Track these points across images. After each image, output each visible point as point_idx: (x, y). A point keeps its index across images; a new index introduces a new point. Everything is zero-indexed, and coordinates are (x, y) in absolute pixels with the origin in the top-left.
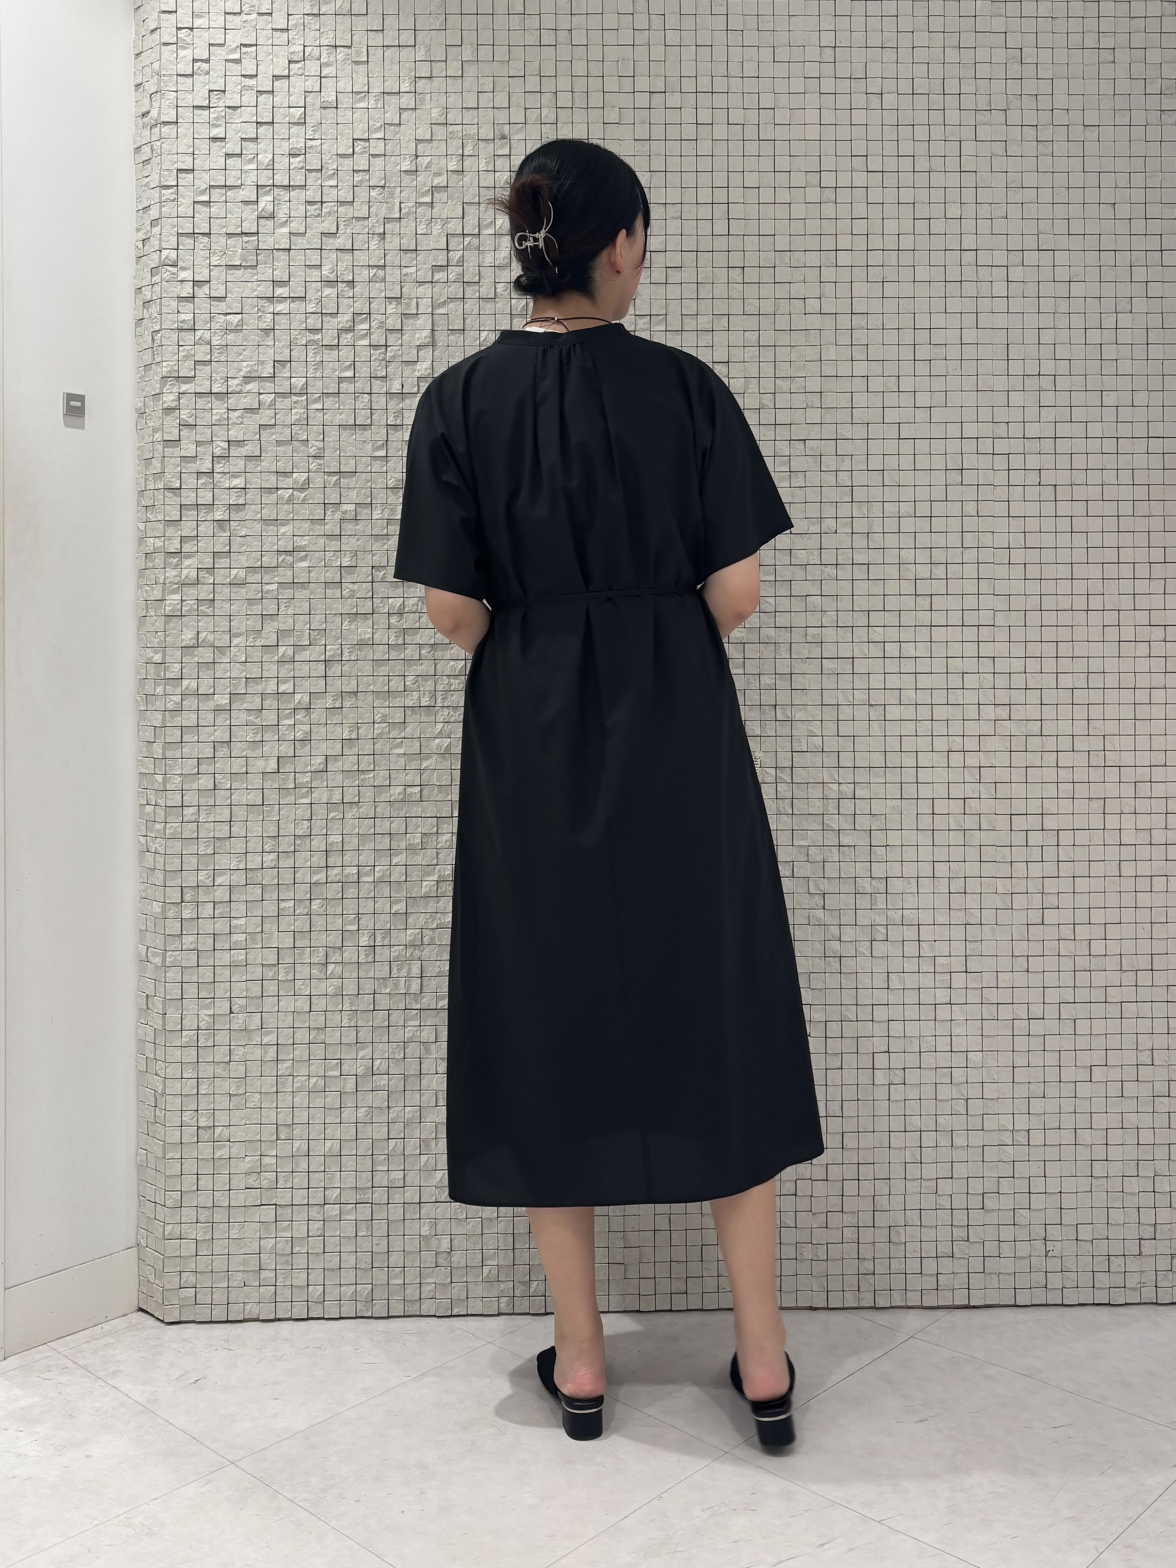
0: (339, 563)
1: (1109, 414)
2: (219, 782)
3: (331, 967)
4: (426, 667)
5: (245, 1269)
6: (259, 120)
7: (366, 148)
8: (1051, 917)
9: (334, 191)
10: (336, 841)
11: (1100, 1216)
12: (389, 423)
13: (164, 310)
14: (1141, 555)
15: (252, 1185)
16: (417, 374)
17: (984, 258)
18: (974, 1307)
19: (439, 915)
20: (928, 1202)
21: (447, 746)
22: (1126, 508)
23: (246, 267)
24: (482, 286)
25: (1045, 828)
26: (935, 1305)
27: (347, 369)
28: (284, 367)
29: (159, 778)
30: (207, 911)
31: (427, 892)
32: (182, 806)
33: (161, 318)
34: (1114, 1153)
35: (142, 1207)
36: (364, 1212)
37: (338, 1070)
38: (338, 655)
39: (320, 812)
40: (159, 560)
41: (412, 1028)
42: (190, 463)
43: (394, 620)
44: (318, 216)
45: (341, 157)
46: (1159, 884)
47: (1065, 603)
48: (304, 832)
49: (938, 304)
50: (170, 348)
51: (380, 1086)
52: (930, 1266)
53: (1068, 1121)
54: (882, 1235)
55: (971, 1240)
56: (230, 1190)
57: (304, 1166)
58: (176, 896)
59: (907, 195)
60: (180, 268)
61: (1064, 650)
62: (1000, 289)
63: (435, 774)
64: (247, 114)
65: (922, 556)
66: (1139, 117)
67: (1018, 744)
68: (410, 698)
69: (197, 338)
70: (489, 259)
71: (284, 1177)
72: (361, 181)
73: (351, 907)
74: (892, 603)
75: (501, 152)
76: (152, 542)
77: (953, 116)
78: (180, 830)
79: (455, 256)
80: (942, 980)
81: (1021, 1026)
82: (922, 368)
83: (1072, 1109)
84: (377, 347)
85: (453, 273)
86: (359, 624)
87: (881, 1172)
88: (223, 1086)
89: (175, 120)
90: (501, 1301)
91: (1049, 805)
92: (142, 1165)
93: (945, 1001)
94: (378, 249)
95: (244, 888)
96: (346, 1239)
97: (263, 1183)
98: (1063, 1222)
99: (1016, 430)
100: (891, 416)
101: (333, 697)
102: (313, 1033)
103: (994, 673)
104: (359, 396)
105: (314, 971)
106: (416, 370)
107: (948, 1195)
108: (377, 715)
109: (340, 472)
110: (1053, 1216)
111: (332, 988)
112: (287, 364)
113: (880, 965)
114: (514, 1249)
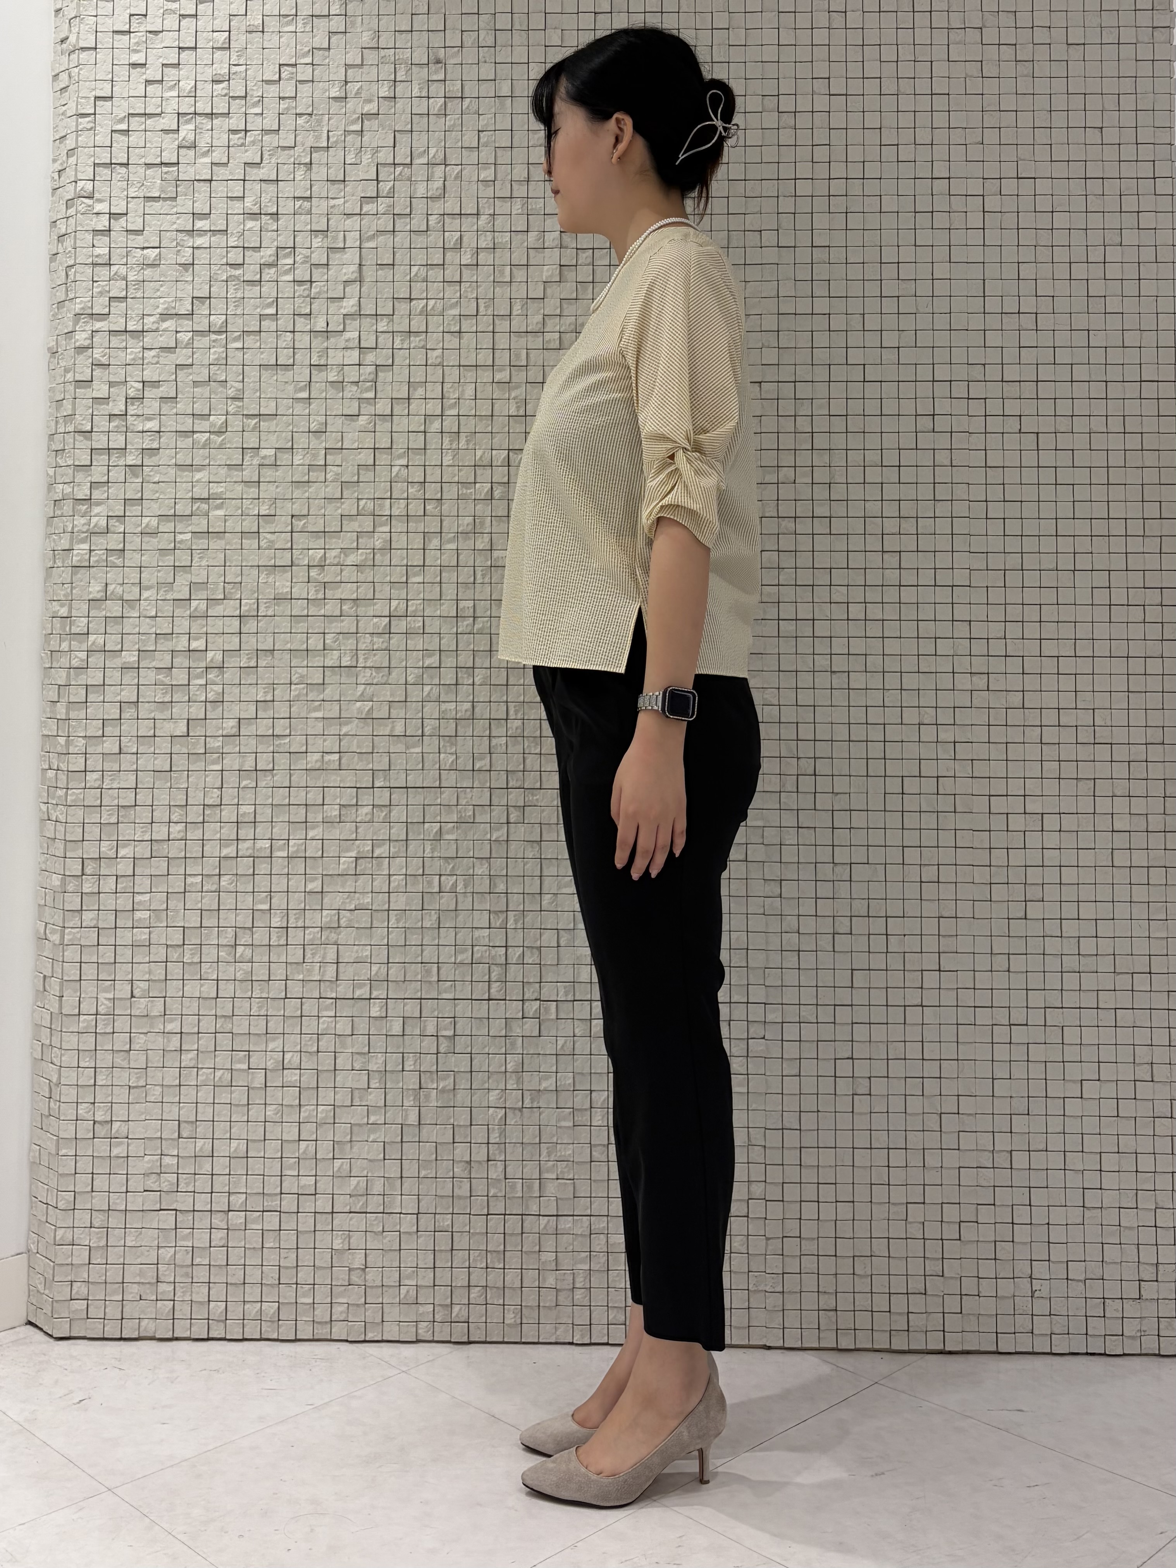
0: (256, 512)
1: (1097, 356)
2: (126, 746)
3: (240, 949)
4: (347, 625)
5: (142, 1281)
6: (181, 45)
7: (293, 73)
8: (1034, 911)
9: (259, 119)
10: (247, 811)
11: (1094, 1252)
12: (312, 363)
13: (79, 244)
14: (1134, 511)
15: (151, 1187)
16: (344, 311)
17: (957, 187)
18: (951, 1353)
19: (357, 895)
20: (897, 1230)
21: (369, 710)
22: (1116, 459)
23: (165, 199)
24: (414, 218)
25: (1027, 811)
26: (906, 1348)
27: (269, 305)
28: (203, 304)
29: (62, 740)
30: (109, 884)
31: (345, 870)
32: (85, 771)
33: (75, 252)
34: (1109, 1181)
35: (33, 1209)
36: (271, 1221)
37: (245, 1063)
38: (254, 610)
39: (232, 779)
40: (67, 507)
41: (327, 1019)
42: (103, 404)
43: (314, 573)
44: (241, 146)
45: (267, 84)
46: (1157, 875)
47: (1048, 562)
48: (214, 801)
49: (907, 237)
50: (84, 284)
51: (291, 1081)
53: (1056, 1142)
54: (845, 1266)
55: (946, 1274)
56: (127, 1192)
57: (207, 1168)
58: (76, 868)
59: (872, 120)
60: (97, 200)
61: (1049, 613)
62: (975, 220)
63: (356, 741)
64: (169, 39)
65: (890, 510)
66: (1128, 35)
67: (998, 717)
68: (329, 658)
69: (112, 273)
70: (421, 190)
71: (185, 1179)
72: (288, 109)
73: (263, 883)
74: (857, 560)
75: (435, 78)
76: (61, 488)
77: (922, 36)
78: (82, 797)
79: (385, 187)
80: (913, 979)
81: (1001, 1034)
82: (889, 306)
83: (1061, 1129)
84: (301, 282)
85: (383, 205)
86: (277, 577)
87: (845, 1193)
88: (122, 1078)
89: (94, 46)
90: (419, 1326)
91: (1032, 786)
92: (34, 1163)
93: (916, 1003)
94: (304, 180)
95: (148, 861)
96: (252, 1251)
97: (163, 1185)
98: (1051, 1259)
99: (993, 373)
100: (856, 356)
101: (247, 654)
102: (220, 1022)
103: (970, 638)
104: (281, 335)
105: (223, 953)
106: (342, 307)
107: (920, 1223)
108: (294, 675)
109: (260, 415)
110: (1041, 1251)
111: (241, 972)
112: (206, 301)
113: (843, 961)
114: (434, 1267)
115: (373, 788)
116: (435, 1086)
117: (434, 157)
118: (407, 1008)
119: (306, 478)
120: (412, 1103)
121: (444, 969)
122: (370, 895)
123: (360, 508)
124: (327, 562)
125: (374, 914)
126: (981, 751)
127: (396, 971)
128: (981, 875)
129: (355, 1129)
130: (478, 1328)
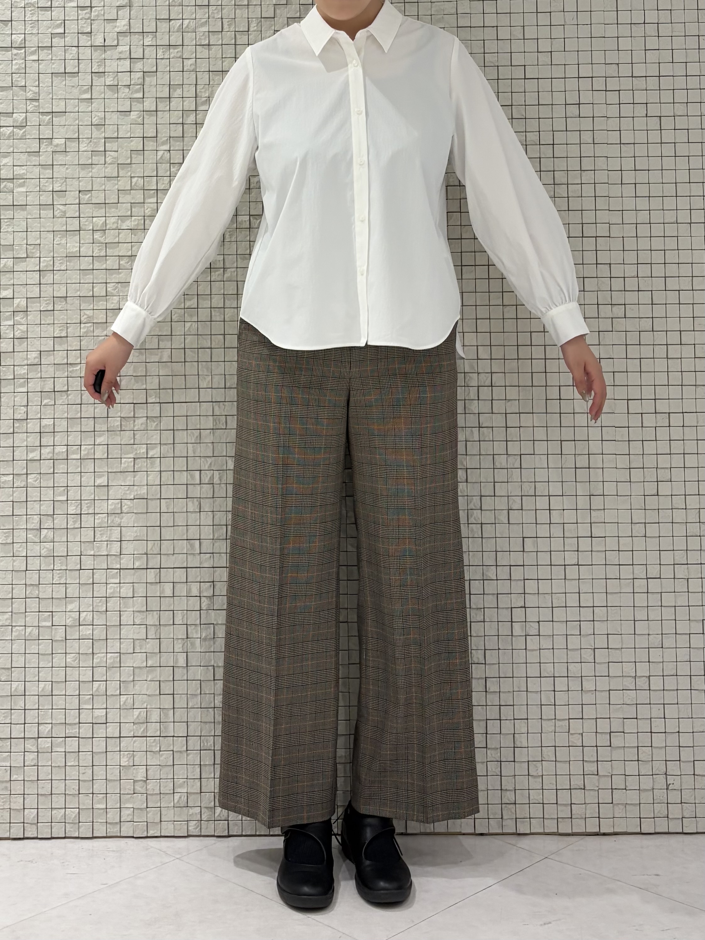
0: (51, 189)
3: (44, 532)
4: (125, 275)
8: (665, 488)
10: (48, 424)
12: (93, 71)
16: (118, 30)
18: (604, 834)
19: (135, 487)
20: (562, 740)
25: (657, 411)
26: (571, 832)
27: (58, 26)
28: (6, 25)
31: (125, 468)
36: (72, 745)
37: (50, 621)
38: (51, 265)
39: (35, 399)
41: (113, 585)
43: (97, 236)
47: (670, 217)
48: (21, 416)
51: (85, 635)
52: (564, 797)
53: (684, 669)
54: (522, 769)
55: (600, 773)
57: (21, 704)
61: (671, 257)
63: (132, 367)
67: (633, 338)
71: (4, 714)
73: (61, 480)
80: (571, 543)
81: (640, 585)
82: (543, 19)
83: (687, 658)
84: (84, 8)
86: (68, 240)
87: (520, 712)
90: (190, 824)
91: (662, 392)
93: (573, 563)
96: (57, 768)
98: (682, 759)
99: (625, 70)
100: (518, 59)
101: (46, 301)
102: (29, 589)
103: (611, 278)
104: (68, 49)
105: (30, 536)
106: (116, 27)
107: (579, 734)
108: (83, 316)
109: (52, 112)
110: (673, 754)
111: (45, 550)
112: (8, 24)
113: (516, 531)
114: (201, 778)
115: (147, 403)
116: (199, 636)
118: (176, 574)
119: (90, 162)
120: (181, 649)
121: (204, 543)
122: (146, 487)
123: (133, 184)
124: (108, 227)
125: (149, 501)
126: (620, 365)
127: (167, 547)
128: (622, 462)
129: (137, 671)
130: (237, 825)
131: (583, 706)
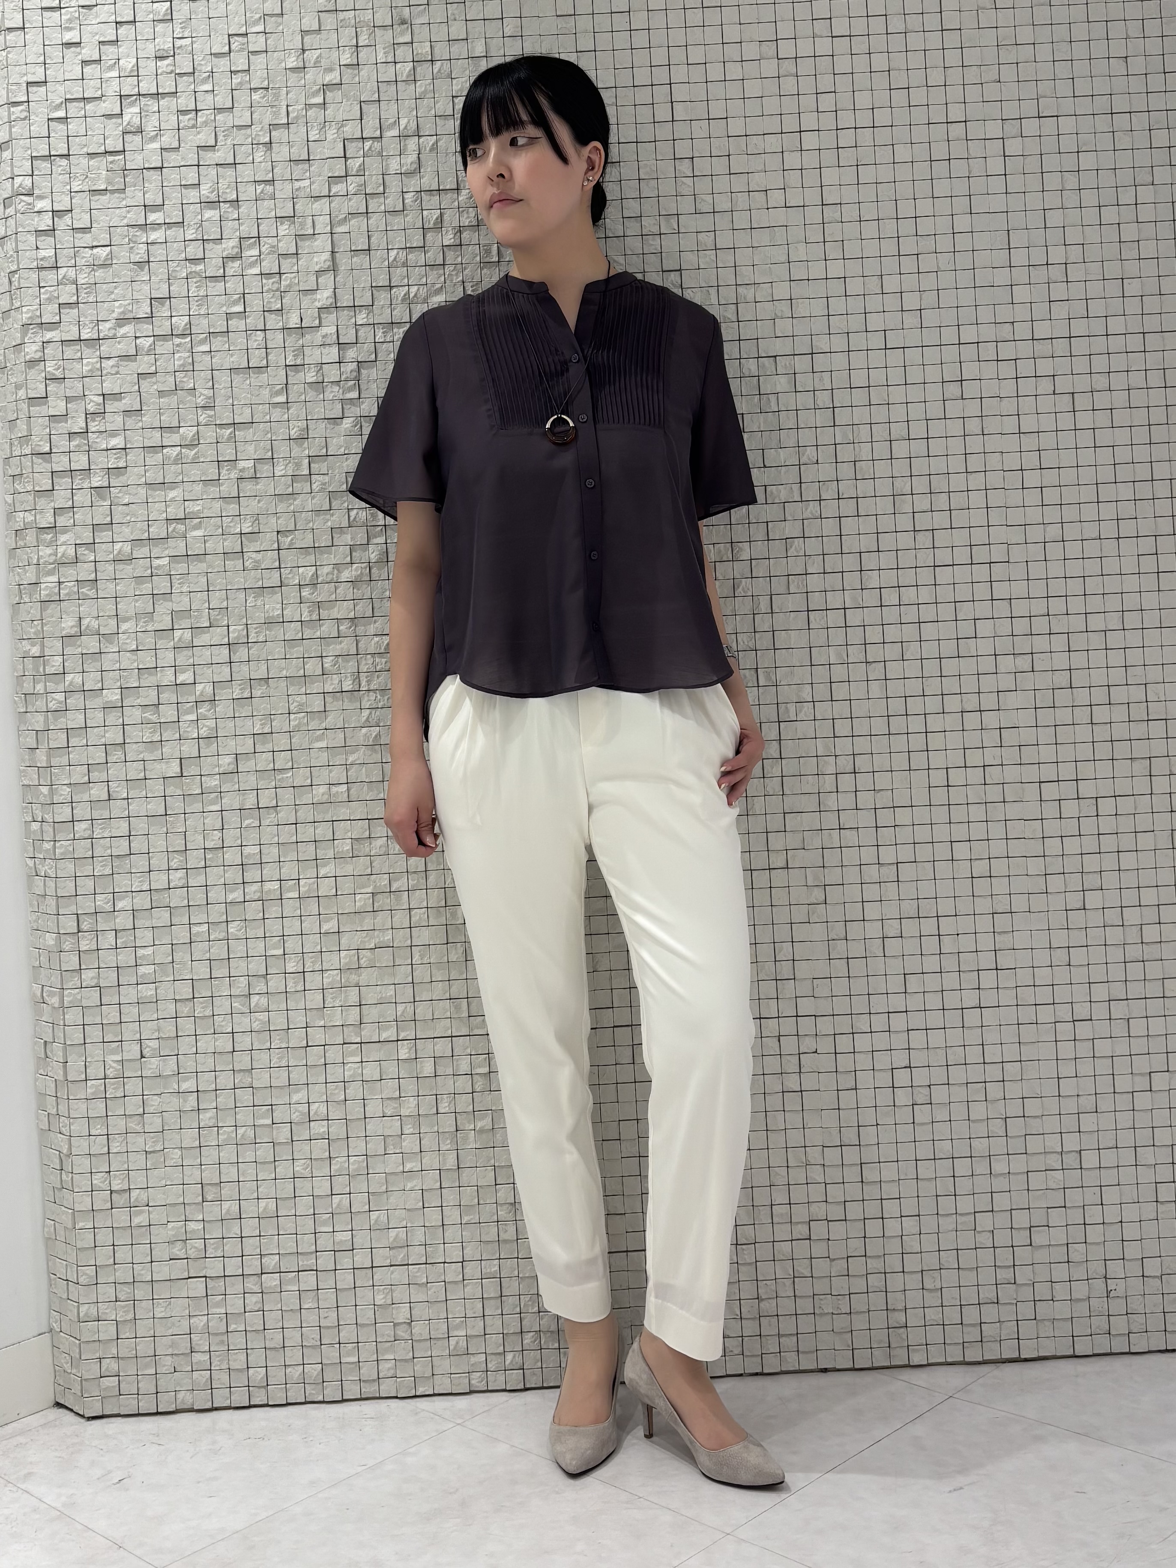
0: (238, 530)
1: (1133, 306)
2: (113, 791)
3: (255, 999)
4: (346, 645)
5: (175, 1352)
6: (118, 20)
7: (244, 44)
8: (1094, 900)
9: (210, 97)
10: (252, 852)
11: (1169, 1247)
12: (287, 364)
13: (21, 246)
15: (177, 1255)
16: (319, 305)
17: (975, 131)
18: (1026, 1360)
19: (376, 933)
20: (966, 1239)
21: (376, 736)
22: (1158, 415)
23: (113, 192)
24: (388, 197)
25: (1080, 796)
27: (235, 303)
28: (163, 305)
29: (45, 790)
30: (108, 940)
31: (361, 906)
32: (73, 821)
33: (18, 256)
35: (53, 1286)
36: (308, 1280)
37: (268, 1118)
38: (244, 636)
39: (233, 819)
40: (30, 537)
41: (352, 1065)
42: (61, 422)
43: (305, 592)
44: (193, 127)
45: (216, 57)
47: (1091, 530)
48: (215, 844)
49: (923, 188)
50: (30, 290)
51: (318, 1134)
52: (971, 1315)
53: (1126, 1138)
54: (913, 1281)
55: (1018, 1282)
57: (236, 1230)
58: (72, 926)
59: (880, 62)
60: (37, 197)
61: (1093, 585)
62: (996, 165)
65: (920, 486)
67: (1043, 699)
68: (329, 682)
70: (394, 165)
71: (213, 1244)
72: (241, 83)
73: (274, 927)
74: (887, 542)
75: (401, 40)
76: (22, 516)
78: (72, 850)
79: (355, 164)
80: (969, 979)
81: (1065, 1030)
82: (909, 264)
83: (1130, 1124)
84: (269, 275)
85: (353, 184)
86: (266, 600)
87: (909, 1207)
88: (137, 1143)
89: (21, 26)
90: (472, 1377)
91: (1085, 770)
92: (50, 1238)
93: (973, 1005)
94: (264, 161)
95: (147, 913)
96: (290, 1313)
97: (189, 1252)
98: (1126, 1257)
99: (1022, 330)
100: (875, 322)
101: (240, 685)
102: (239, 1077)
103: (1011, 617)
104: (251, 334)
105: (236, 1004)
106: (316, 300)
107: (989, 1231)
108: (292, 704)
109: (234, 424)
110: (1114, 1250)
111: (257, 1023)
112: (166, 302)
113: (895, 966)
114: (484, 1316)
116: (472, 1127)
117: (406, 128)
118: (437, 1047)
119: (290, 490)
120: (449, 1146)
122: (390, 931)
123: (352, 519)
124: (320, 580)
125: (396, 951)
126: (1028, 736)
127: (423, 1010)
128: (1035, 866)
129: (391, 1178)
130: (534, 1374)
131: (993, 1194)
